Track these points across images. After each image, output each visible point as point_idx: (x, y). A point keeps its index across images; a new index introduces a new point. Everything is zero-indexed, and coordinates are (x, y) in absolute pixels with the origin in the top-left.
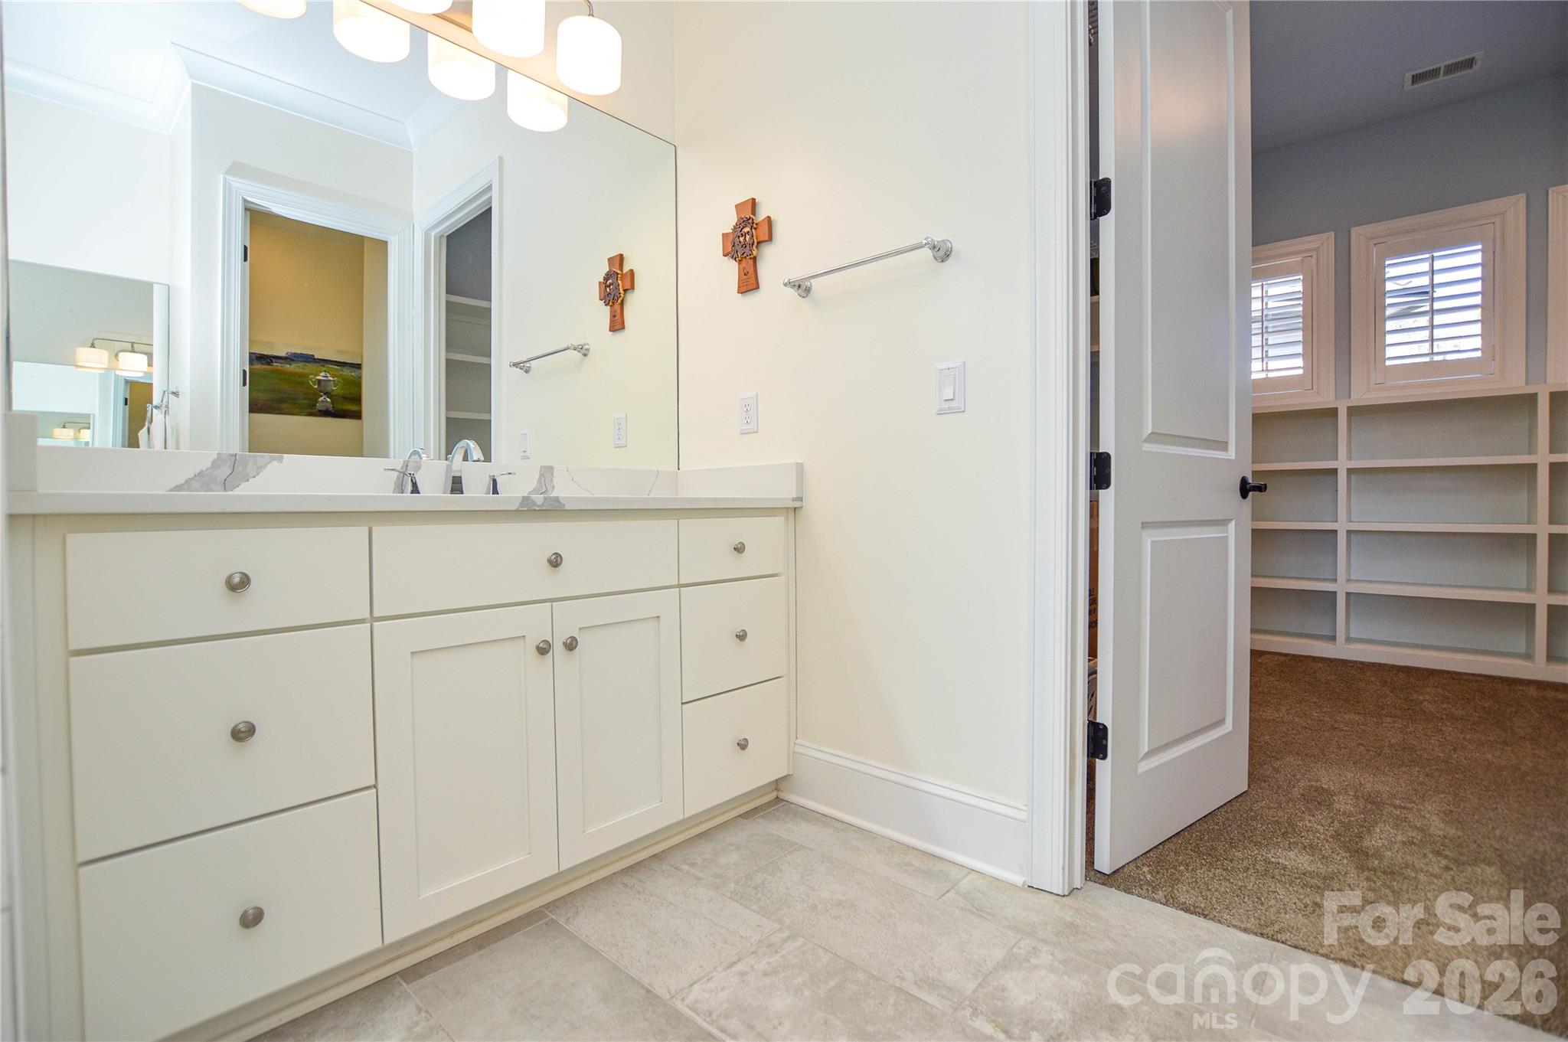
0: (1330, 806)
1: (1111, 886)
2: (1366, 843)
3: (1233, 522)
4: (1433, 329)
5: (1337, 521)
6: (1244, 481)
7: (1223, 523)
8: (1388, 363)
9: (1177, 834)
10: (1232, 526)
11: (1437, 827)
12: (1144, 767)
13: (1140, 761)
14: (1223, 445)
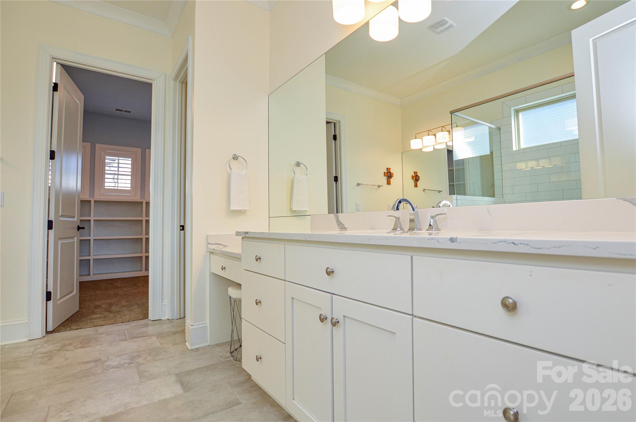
0: (101, 307)
1: (53, 333)
2: (111, 310)
3: (76, 237)
4: (118, 179)
5: (90, 236)
6: (78, 226)
7: (73, 238)
8: (106, 187)
9: (67, 319)
10: (75, 238)
11: (125, 304)
12: (59, 302)
13: (58, 300)
14: (74, 217)
